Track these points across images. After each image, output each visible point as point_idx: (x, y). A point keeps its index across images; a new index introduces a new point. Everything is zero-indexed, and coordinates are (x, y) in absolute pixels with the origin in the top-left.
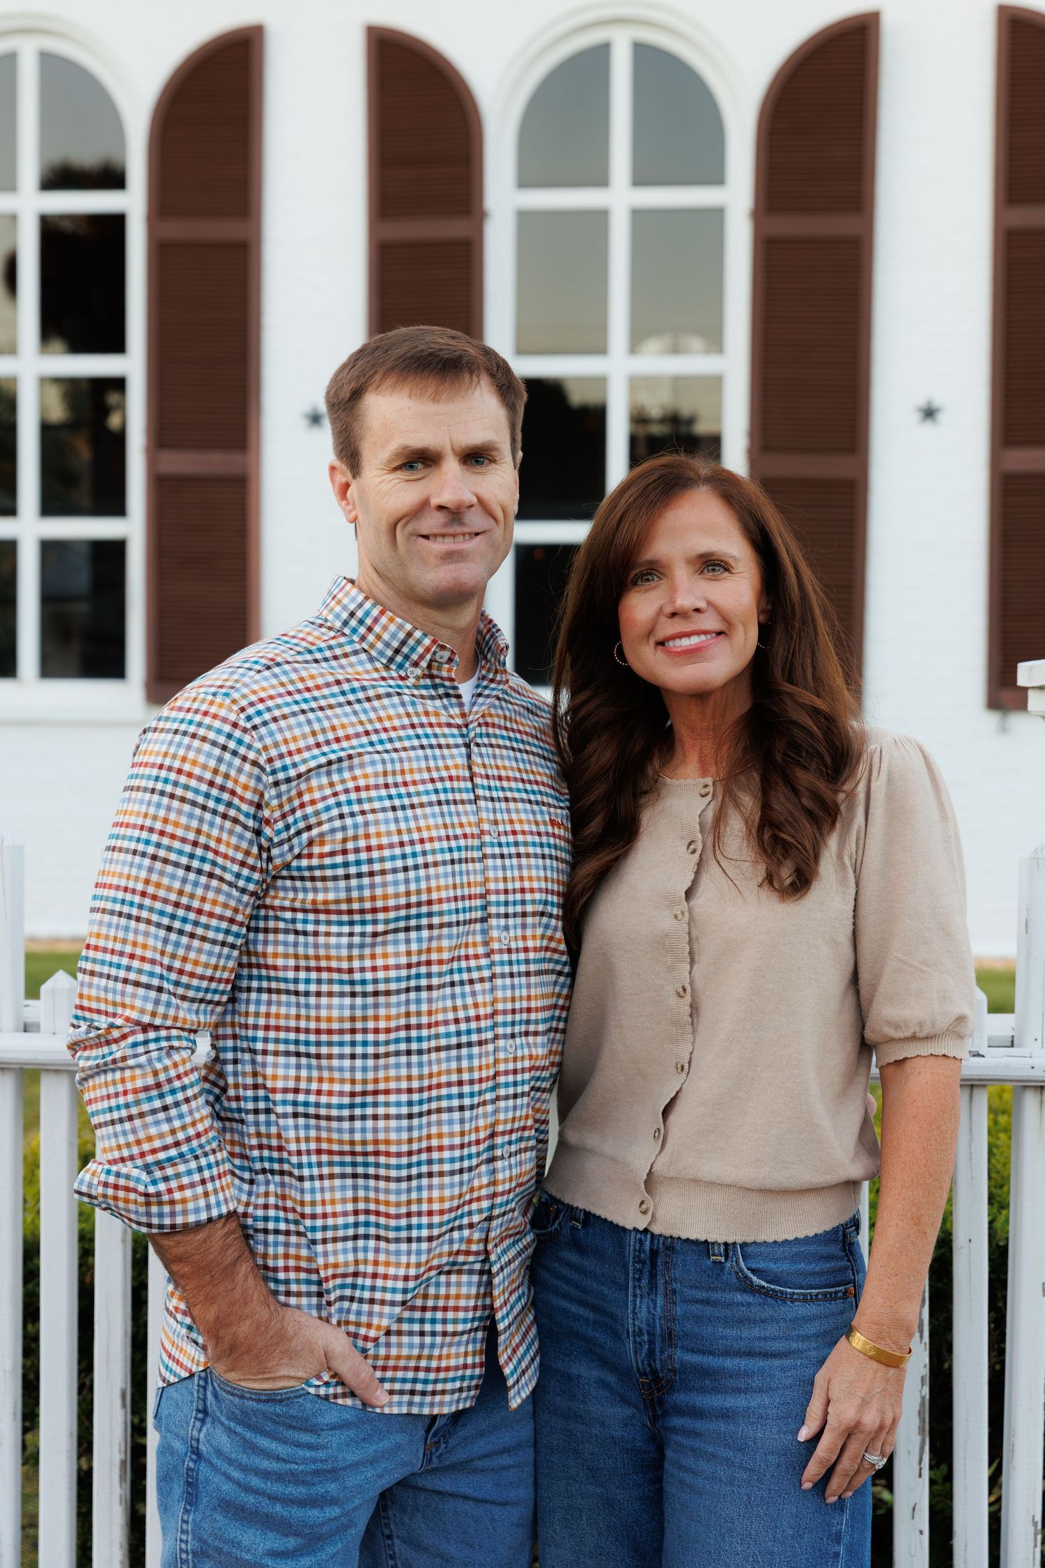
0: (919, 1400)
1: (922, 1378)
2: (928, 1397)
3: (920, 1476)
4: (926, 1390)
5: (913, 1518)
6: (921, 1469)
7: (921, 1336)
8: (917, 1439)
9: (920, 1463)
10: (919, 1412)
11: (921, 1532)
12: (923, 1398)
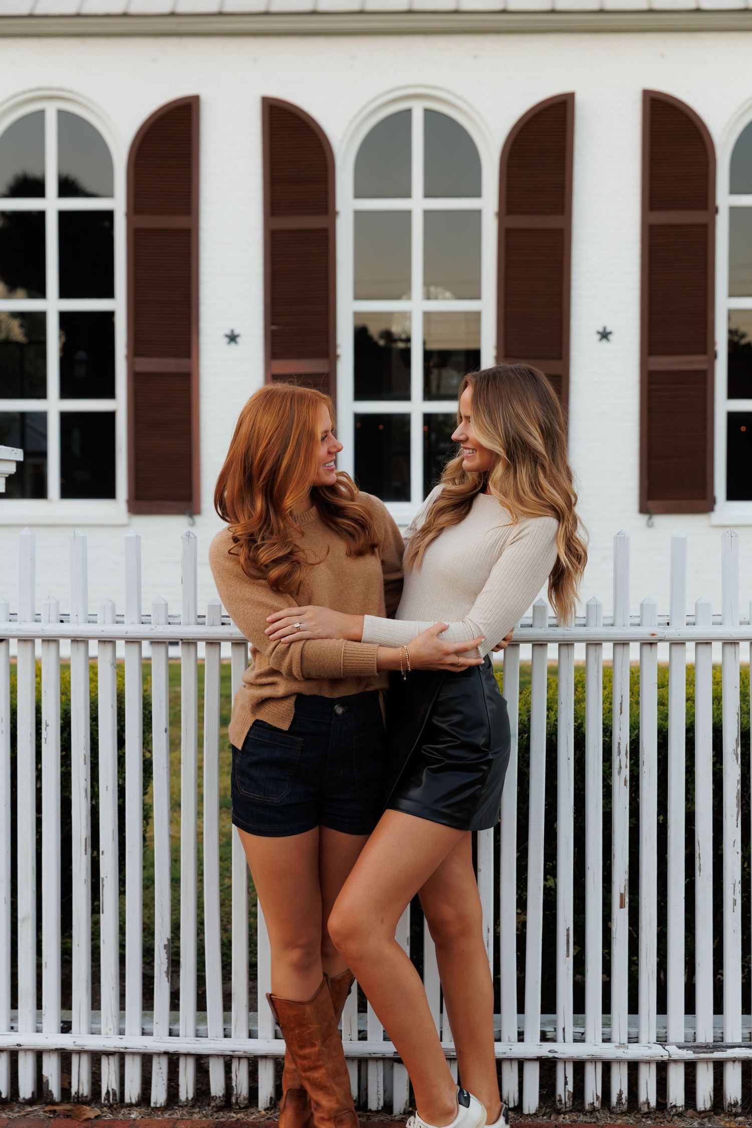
0: (736, 791)
1: (738, 781)
2: (740, 790)
3: (737, 826)
4: (739, 787)
5: (734, 846)
6: (737, 823)
7: (737, 761)
8: (736, 809)
9: (737, 821)
10: (737, 797)
11: (738, 853)
12: (738, 790)
